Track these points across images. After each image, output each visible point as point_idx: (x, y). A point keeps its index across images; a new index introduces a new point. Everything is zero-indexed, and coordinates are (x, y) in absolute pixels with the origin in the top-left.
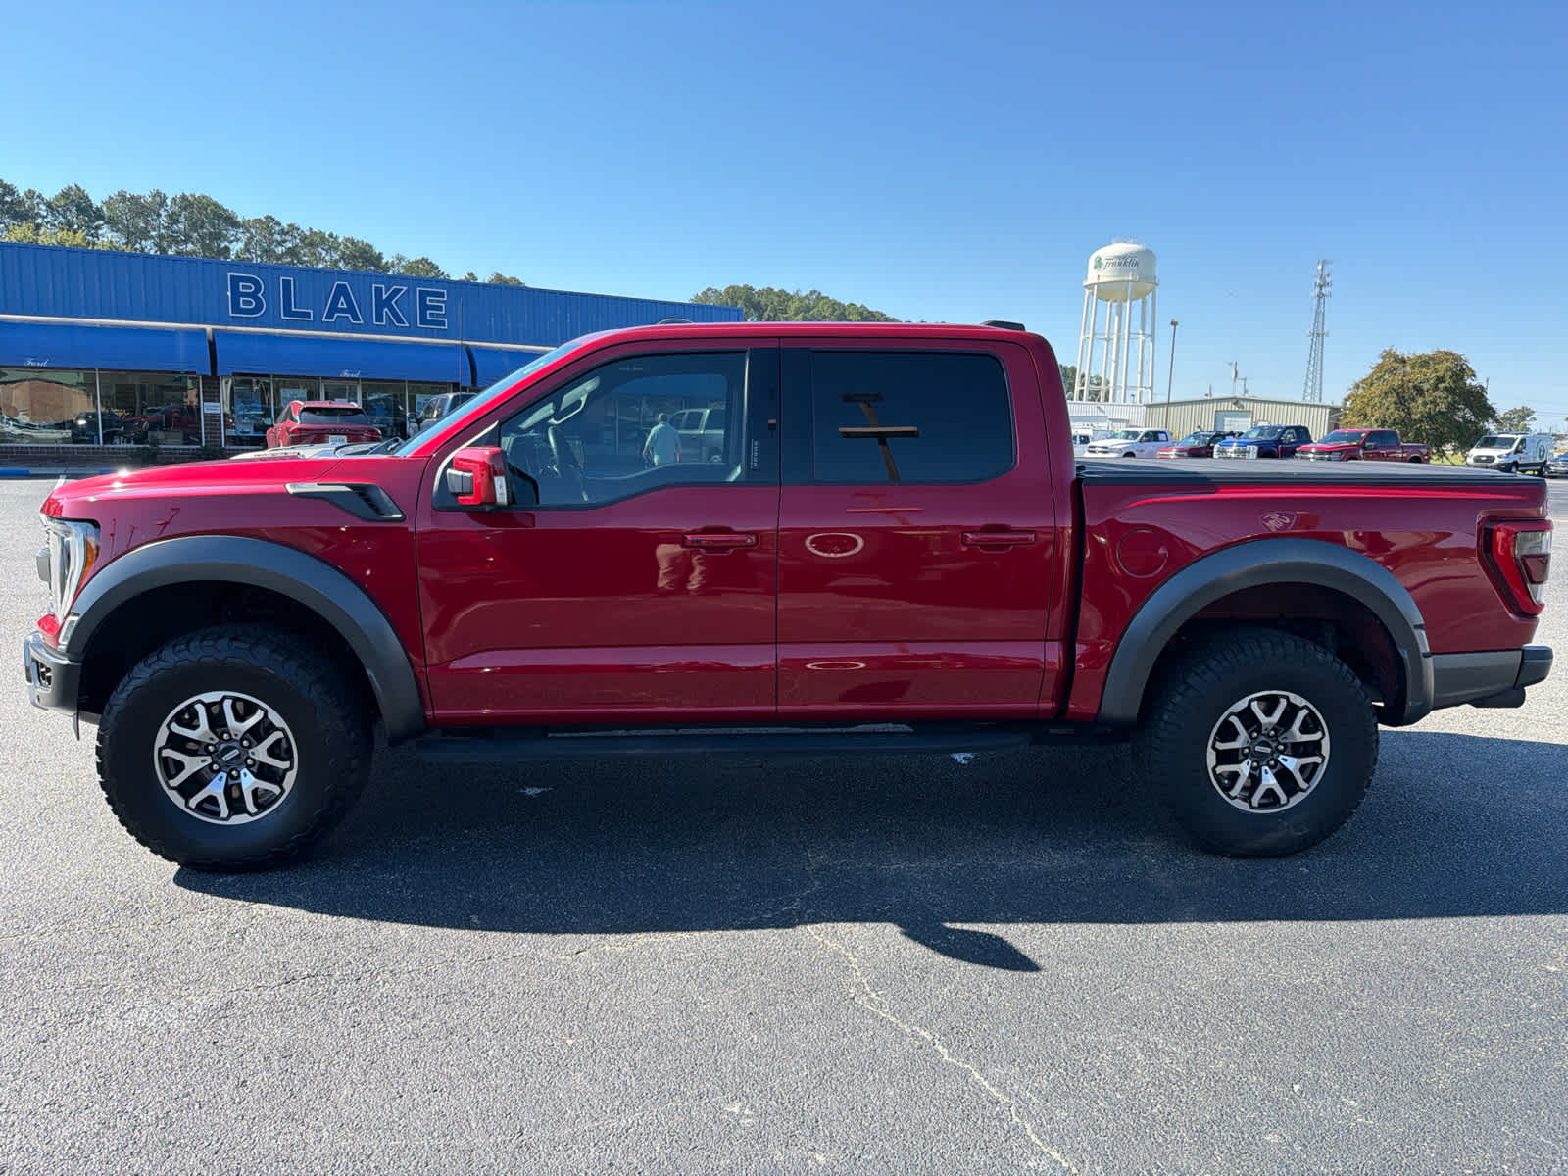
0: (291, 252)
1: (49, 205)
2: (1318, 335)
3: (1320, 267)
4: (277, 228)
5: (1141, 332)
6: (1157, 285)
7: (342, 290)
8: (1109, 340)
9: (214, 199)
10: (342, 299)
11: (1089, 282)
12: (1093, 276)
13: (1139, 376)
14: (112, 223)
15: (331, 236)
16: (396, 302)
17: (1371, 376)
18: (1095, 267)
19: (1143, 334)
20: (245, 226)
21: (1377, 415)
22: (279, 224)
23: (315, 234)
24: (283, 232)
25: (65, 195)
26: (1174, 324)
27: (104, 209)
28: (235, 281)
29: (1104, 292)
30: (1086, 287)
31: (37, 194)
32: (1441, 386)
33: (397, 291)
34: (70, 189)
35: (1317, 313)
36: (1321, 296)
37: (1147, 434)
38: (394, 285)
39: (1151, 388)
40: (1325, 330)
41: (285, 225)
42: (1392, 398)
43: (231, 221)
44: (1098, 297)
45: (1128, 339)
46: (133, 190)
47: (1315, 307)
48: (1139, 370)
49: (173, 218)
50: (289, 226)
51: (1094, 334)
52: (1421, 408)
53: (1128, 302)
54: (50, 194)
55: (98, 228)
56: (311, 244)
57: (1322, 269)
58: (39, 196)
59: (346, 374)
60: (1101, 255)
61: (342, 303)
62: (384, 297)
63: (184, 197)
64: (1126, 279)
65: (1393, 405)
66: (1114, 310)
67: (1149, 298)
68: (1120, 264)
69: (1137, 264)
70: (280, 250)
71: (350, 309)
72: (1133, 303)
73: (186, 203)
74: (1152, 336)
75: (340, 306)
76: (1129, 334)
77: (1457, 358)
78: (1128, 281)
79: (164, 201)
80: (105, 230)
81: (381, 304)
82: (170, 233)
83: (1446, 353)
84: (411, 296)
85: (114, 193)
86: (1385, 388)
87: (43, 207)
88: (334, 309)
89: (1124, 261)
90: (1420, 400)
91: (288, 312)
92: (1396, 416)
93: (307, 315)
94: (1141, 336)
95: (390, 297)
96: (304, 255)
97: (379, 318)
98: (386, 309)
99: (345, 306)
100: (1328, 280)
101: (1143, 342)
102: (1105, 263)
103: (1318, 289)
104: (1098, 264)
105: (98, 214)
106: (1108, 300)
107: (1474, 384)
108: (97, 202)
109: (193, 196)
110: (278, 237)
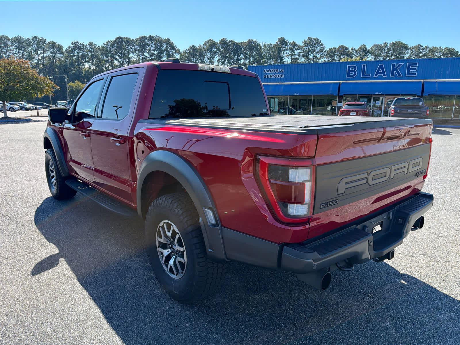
0: (425, 55)
1: (356, 51)
4: (421, 48)
7: (381, 67)
9: (402, 42)
10: (381, 69)
14: (371, 53)
15: (440, 48)
16: (399, 69)
20: (411, 49)
22: (422, 46)
23: (434, 48)
24: (423, 49)
25: (360, 48)
27: (370, 50)
28: (349, 67)
31: (354, 48)
33: (400, 65)
34: (362, 46)
38: (399, 63)
41: (424, 47)
43: (406, 48)
46: (378, 43)
49: (389, 50)
50: (425, 47)
54: (357, 48)
55: (368, 55)
56: (432, 52)
58: (354, 49)
59: (377, 93)
61: (381, 71)
62: (395, 67)
63: (393, 43)
70: (421, 55)
71: (383, 73)
73: (393, 44)
75: (380, 72)
79: (387, 45)
80: (369, 55)
81: (394, 69)
82: (387, 54)
84: (405, 66)
85: (373, 45)
87: (355, 52)
88: (378, 72)
91: (363, 75)
93: (369, 75)
95: (397, 68)
96: (429, 55)
97: (392, 75)
98: (395, 71)
99: (381, 72)
105: (368, 52)
108: (368, 48)
109: (396, 42)
110: (421, 51)
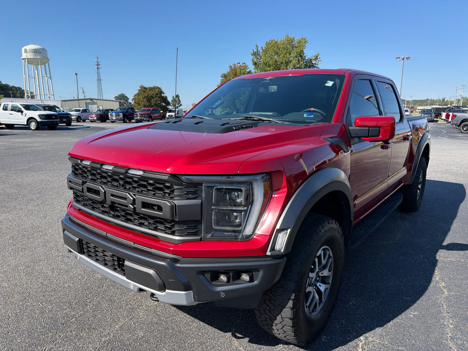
2: (99, 80)
3: (96, 59)
5: (46, 76)
6: (49, 61)
8: (34, 78)
11: (23, 57)
12: (24, 55)
13: (48, 91)
17: (138, 93)
18: (25, 52)
19: (47, 77)
21: (142, 104)
26: (76, 74)
29: (30, 61)
30: (23, 59)
32: (157, 96)
35: (98, 73)
36: (98, 68)
37: (83, 110)
39: (53, 95)
40: (101, 79)
42: (146, 99)
44: (28, 63)
45: (42, 78)
47: (97, 72)
48: (48, 89)
51: (29, 76)
52: (153, 102)
53: (40, 66)
57: (97, 60)
60: (26, 48)
64: (37, 57)
65: (146, 101)
66: (35, 68)
67: (47, 64)
68: (34, 52)
69: (41, 53)
72: (41, 66)
74: (50, 78)
76: (42, 76)
77: (159, 88)
78: (38, 58)
83: (157, 87)
86: (144, 96)
89: (35, 51)
90: (153, 100)
92: (148, 104)
94: (46, 78)
100: (99, 63)
101: (47, 79)
102: (28, 51)
103: (97, 66)
104: (26, 51)
106: (32, 64)
107: (164, 95)
